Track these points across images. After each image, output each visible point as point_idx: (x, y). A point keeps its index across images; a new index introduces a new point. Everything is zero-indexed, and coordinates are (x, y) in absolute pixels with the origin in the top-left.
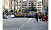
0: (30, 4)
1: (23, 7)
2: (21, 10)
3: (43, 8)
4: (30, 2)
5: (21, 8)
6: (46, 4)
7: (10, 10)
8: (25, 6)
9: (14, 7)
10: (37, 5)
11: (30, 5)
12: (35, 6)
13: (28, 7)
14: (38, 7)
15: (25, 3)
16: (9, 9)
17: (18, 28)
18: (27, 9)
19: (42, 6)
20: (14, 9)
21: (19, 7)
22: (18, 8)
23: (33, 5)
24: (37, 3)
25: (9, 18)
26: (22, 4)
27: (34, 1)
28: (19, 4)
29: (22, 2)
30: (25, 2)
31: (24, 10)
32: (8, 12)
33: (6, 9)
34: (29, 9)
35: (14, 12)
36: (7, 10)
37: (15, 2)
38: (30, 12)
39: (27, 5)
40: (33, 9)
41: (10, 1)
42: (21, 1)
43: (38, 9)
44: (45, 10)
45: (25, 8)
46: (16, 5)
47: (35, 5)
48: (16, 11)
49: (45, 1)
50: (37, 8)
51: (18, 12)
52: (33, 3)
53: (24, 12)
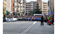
0: (34, 5)
1: (26, 9)
2: (25, 13)
3: (49, 10)
4: (34, 3)
5: (24, 10)
6: (52, 6)
7: (12, 13)
8: (29, 7)
9: (17, 9)
10: (42, 6)
11: (34, 7)
12: (40, 8)
13: (32, 9)
14: (44, 9)
15: (29, 5)
16: (11, 11)
17: (22, 33)
18: (31, 11)
19: (48, 8)
20: (17, 12)
21: (22, 8)
22: (21, 10)
23: (38, 7)
24: (42, 4)
25: (11, 21)
26: (25, 6)
27: (39, 3)
28: (22, 5)
29: (25, 4)
30: (29, 3)
31: (28, 12)
32: (10, 14)
33: (7, 11)
34: (34, 11)
35: (17, 15)
36: (9, 12)
37: (17, 3)
38: (35, 15)
39: (32, 6)
40: (38, 11)
41: (12, 2)
42: (24, 2)
43: (44, 11)
44: (52, 12)
45: (29, 10)
46: (18, 7)
47: (40, 6)
48: (18, 13)
49: (51, 2)
50: (42, 10)
51: (21, 14)
52: (38, 4)
53: (27, 14)
